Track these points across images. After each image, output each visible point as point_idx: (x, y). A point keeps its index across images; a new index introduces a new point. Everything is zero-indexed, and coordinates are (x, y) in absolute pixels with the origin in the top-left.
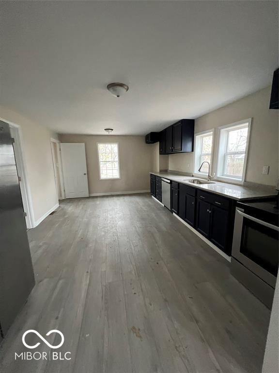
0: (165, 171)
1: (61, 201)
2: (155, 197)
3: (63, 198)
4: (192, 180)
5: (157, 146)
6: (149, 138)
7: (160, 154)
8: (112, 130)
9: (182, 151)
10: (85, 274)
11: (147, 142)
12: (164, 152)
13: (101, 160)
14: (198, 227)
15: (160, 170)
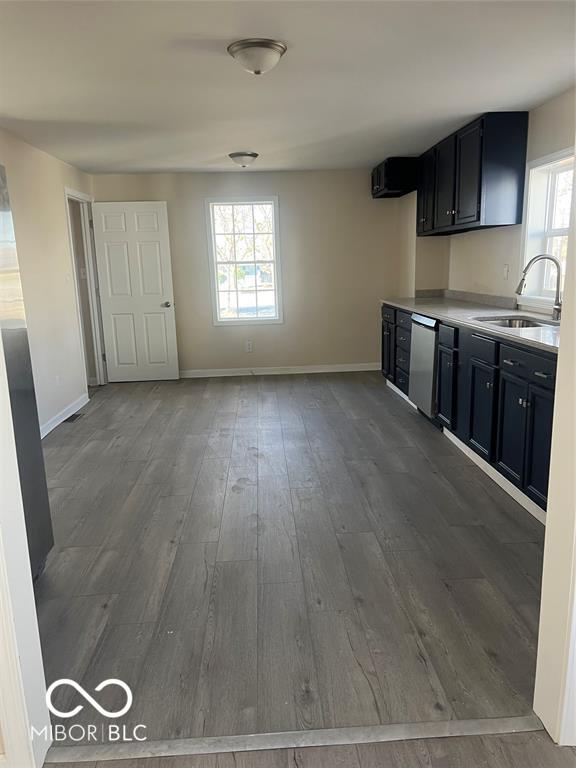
0: (435, 296)
1: (94, 389)
2: (394, 383)
3: (101, 380)
4: (506, 318)
5: (409, 206)
6: (383, 180)
7: (418, 235)
8: (255, 155)
9: (482, 224)
10: (166, 544)
11: (376, 195)
12: (430, 227)
13: (219, 260)
14: (500, 459)
15: (417, 292)
